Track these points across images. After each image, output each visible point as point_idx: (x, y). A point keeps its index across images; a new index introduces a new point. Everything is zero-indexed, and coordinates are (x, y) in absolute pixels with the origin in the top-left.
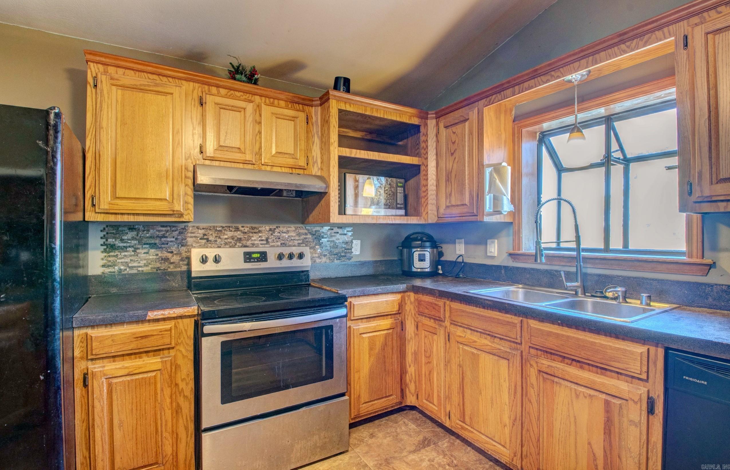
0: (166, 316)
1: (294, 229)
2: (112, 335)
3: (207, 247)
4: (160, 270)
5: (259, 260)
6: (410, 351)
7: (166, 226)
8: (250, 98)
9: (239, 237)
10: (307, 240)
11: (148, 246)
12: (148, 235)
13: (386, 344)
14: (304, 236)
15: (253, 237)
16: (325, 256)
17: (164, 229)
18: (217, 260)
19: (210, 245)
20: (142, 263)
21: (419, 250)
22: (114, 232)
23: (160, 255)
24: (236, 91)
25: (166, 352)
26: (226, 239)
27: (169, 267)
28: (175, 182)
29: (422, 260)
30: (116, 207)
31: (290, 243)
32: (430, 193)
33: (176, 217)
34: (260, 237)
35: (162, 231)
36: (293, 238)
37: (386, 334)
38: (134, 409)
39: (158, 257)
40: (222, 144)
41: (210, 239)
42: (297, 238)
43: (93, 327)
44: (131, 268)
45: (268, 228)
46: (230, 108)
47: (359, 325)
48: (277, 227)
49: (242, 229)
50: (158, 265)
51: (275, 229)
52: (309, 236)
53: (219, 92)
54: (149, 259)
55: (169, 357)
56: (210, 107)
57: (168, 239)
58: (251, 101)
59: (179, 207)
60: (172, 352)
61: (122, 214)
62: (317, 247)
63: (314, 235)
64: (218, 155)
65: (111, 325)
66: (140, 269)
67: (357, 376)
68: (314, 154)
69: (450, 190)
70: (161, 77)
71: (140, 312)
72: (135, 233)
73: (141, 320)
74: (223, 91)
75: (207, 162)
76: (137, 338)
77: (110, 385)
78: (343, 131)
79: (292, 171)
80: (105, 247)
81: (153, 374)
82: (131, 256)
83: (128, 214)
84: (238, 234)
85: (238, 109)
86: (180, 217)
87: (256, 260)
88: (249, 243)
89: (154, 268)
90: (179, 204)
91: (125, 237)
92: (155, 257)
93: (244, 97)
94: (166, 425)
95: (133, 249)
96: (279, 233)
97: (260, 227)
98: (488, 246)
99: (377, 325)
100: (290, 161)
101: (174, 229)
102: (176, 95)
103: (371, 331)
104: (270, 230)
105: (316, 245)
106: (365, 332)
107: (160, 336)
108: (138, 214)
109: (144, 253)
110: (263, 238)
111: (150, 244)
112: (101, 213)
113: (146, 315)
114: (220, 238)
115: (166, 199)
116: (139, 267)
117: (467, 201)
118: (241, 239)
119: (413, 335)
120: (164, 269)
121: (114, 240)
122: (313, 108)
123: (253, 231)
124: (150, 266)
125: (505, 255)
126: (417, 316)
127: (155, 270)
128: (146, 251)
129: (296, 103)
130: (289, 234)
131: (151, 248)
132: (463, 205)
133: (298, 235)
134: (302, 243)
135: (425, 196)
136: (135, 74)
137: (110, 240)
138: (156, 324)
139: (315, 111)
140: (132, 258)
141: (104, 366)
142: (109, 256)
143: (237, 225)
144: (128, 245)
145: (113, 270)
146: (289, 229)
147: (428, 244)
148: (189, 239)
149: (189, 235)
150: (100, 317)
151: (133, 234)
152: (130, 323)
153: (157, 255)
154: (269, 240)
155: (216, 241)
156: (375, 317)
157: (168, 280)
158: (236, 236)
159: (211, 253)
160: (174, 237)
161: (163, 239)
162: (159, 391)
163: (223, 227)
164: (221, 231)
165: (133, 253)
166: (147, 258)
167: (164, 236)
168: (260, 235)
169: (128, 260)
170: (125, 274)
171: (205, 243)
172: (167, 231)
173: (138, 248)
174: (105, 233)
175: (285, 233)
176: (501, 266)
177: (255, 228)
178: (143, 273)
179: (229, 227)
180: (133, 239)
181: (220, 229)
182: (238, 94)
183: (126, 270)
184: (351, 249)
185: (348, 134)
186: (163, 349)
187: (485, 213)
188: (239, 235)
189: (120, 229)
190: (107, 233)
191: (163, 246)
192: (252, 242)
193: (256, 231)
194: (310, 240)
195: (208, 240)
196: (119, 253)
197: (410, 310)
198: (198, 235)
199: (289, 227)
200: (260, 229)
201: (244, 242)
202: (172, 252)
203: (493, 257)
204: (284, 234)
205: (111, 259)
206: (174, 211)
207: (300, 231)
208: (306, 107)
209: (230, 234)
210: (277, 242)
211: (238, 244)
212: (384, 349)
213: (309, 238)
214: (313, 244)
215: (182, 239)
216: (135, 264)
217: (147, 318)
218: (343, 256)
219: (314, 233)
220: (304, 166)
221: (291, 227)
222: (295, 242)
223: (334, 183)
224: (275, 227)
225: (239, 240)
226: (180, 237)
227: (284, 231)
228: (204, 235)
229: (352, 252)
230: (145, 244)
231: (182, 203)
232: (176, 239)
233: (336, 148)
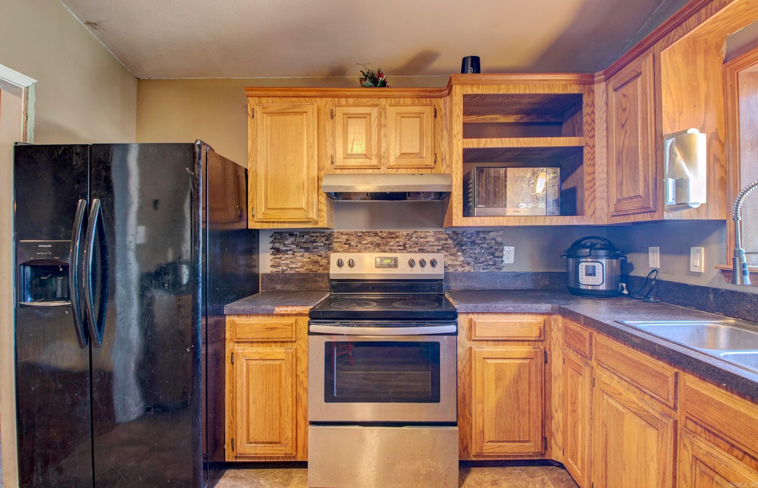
0: (289, 313)
1: (433, 234)
2: (250, 324)
3: (349, 252)
4: (312, 271)
5: (389, 266)
6: (557, 391)
7: (317, 233)
8: (376, 103)
9: (378, 242)
10: (447, 246)
11: (303, 250)
12: (303, 240)
13: (520, 376)
14: (445, 242)
15: (390, 242)
16: (468, 264)
17: (315, 235)
18: (351, 264)
19: (352, 250)
20: (299, 264)
21: (589, 260)
22: (279, 237)
23: (312, 258)
24: (363, 97)
25: (290, 344)
26: (366, 244)
27: (319, 270)
28: (310, 192)
29: (590, 275)
30: (267, 217)
31: (429, 249)
32: (598, 183)
33: (312, 224)
34: (397, 242)
35: (313, 236)
36: (431, 244)
37: (520, 364)
38: (264, 390)
39: (310, 260)
40: (349, 152)
41: (352, 244)
42: (436, 244)
43: (238, 315)
44: (291, 268)
45: (405, 233)
46: (357, 115)
47: (483, 348)
48: (415, 232)
49: (381, 234)
50: (311, 267)
51: (412, 234)
52: (450, 241)
53: (347, 102)
54: (303, 262)
55: (291, 349)
56: (339, 118)
57: (319, 244)
58: (376, 105)
59: (313, 215)
60: (295, 345)
61: (273, 222)
62: (459, 254)
63: (455, 240)
64: (347, 164)
65: (250, 315)
66: (297, 270)
67: (479, 407)
68: (443, 150)
69: (621, 177)
70: (300, 98)
71: (269, 307)
72: (294, 238)
73: (270, 314)
74: (351, 101)
75: (338, 172)
76: (267, 328)
77: (248, 366)
79: (419, 171)
80: (273, 250)
81: (279, 362)
82: (291, 258)
83: (278, 222)
84: (376, 239)
85: (363, 116)
86: (315, 224)
87: (386, 266)
88: (387, 248)
89: (308, 270)
90: (313, 212)
91: (286, 242)
92: (308, 260)
93: (371, 102)
94: (288, 410)
95: (292, 252)
96: (417, 238)
97: (398, 232)
98: (692, 257)
99: (508, 351)
100: (416, 161)
101: (322, 234)
102: (310, 113)
103: (499, 357)
104: (408, 235)
105: (458, 251)
106: (490, 357)
107: (284, 330)
108: (284, 222)
109: (300, 256)
110: (401, 244)
111: (305, 248)
112: (258, 222)
113: (273, 310)
114: (360, 243)
115: (302, 208)
116: (297, 268)
117: (641, 191)
118: (379, 244)
119: (561, 371)
120: (315, 271)
121: (279, 245)
122: (442, 99)
123: (390, 236)
124: (305, 268)
125: (716, 272)
126: (566, 347)
127: (308, 272)
128: (301, 254)
129: (423, 97)
130: (427, 240)
131: (305, 252)
132: (636, 197)
133: (437, 240)
134: (441, 250)
135: (591, 188)
136: (281, 100)
137: (276, 245)
138: (282, 318)
139: (444, 102)
140: (292, 260)
141: (244, 349)
142: (276, 258)
143: (376, 230)
144: (289, 248)
145: (278, 270)
146: (427, 234)
147: (602, 252)
148: (334, 244)
149: (335, 240)
150: (242, 308)
152: (263, 315)
153: (310, 258)
154: (407, 246)
155: (357, 246)
156: (505, 341)
157: (318, 281)
158: (375, 241)
159: (348, 257)
160: (322, 242)
161: (314, 244)
162: (283, 378)
163: (363, 233)
164: (361, 236)
165: (292, 256)
166: (302, 260)
167: (315, 241)
168: (398, 240)
169: (288, 262)
170: (286, 274)
171: (348, 248)
172: (317, 237)
173: (296, 252)
174: (273, 239)
175: (423, 238)
176: (708, 288)
177: (393, 233)
178: (299, 274)
179: (369, 232)
180: (293, 243)
181: (361, 234)
182: (365, 100)
183: (287, 270)
184: (502, 257)
185: (497, 121)
186: (287, 342)
187: (666, 207)
188: (378, 240)
189: (283, 235)
190: (275, 239)
191: (314, 250)
192: (390, 248)
193: (393, 236)
194: (451, 246)
195: (350, 245)
196: (282, 256)
197: (558, 338)
198: (342, 240)
199: (427, 232)
200: (397, 234)
201: (383, 248)
202: (321, 256)
203: (698, 274)
204: (422, 240)
205: (277, 260)
206: (309, 218)
207: (439, 236)
208: (434, 99)
209: (369, 239)
210: (415, 247)
211: (377, 249)
212: (517, 383)
213: (450, 244)
214: (454, 251)
215: (329, 244)
216: (294, 266)
217: (275, 313)
218: (491, 265)
219: (455, 237)
220: (431, 165)
221: (429, 232)
222: (434, 247)
223: (457, 180)
224: (413, 232)
225: (378, 245)
226: (327, 242)
227: (422, 236)
228: (347, 240)
229: (504, 261)
230: (301, 248)
231: (315, 211)
232: (325, 244)
233: (460, 140)
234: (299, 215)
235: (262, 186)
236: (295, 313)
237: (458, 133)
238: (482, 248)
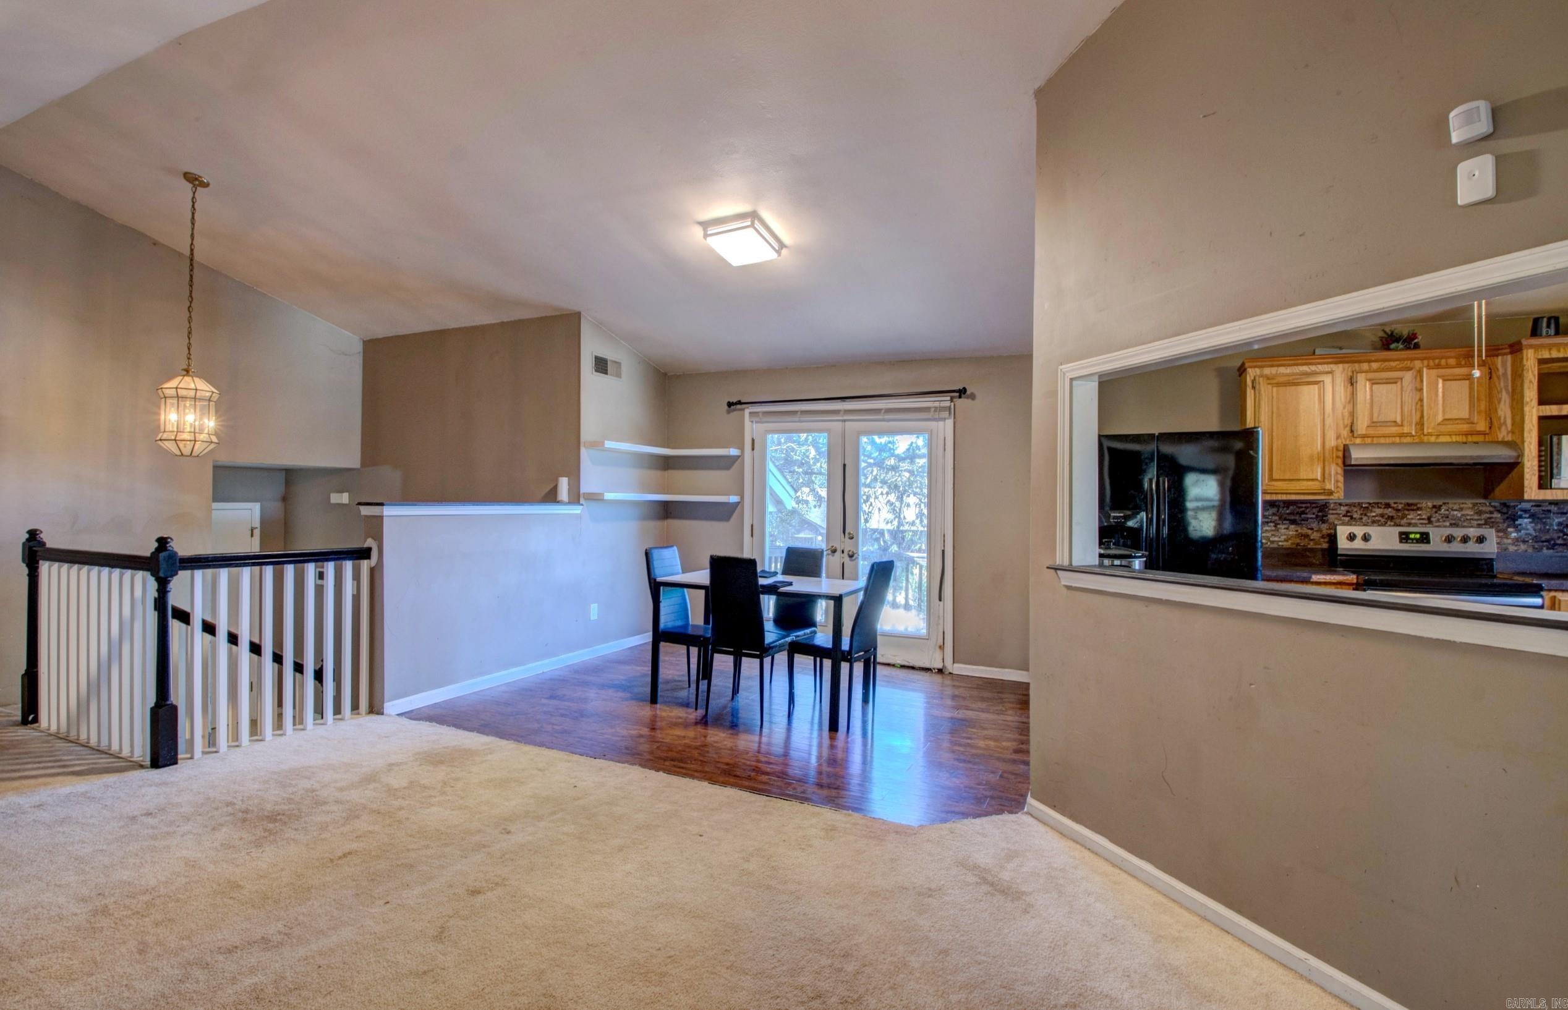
0: (1327, 581)
1: (1471, 506)
3: (1351, 525)
4: (1299, 546)
5: (1418, 541)
8: (1408, 365)
9: (1390, 514)
10: (1493, 520)
11: (1287, 522)
12: (1288, 511)
14: (1488, 515)
15: (1409, 515)
16: (1524, 542)
17: (1304, 505)
18: (1366, 538)
20: (1283, 538)
23: (1300, 531)
26: (1373, 516)
27: (1309, 543)
28: (1326, 464)
30: (1272, 488)
31: (1465, 524)
33: (1324, 496)
34: (1419, 515)
35: (1302, 507)
36: (1469, 517)
39: (1297, 533)
40: (1375, 420)
41: (1354, 516)
42: (1476, 517)
44: (1272, 542)
45: (1430, 504)
46: (1385, 381)
48: (1444, 503)
49: (1395, 505)
50: (1298, 541)
52: (1497, 515)
53: (1371, 367)
54: (1289, 535)
56: (1361, 385)
57: (1308, 516)
58: (1409, 369)
59: (1330, 486)
61: (1276, 493)
62: (1509, 530)
63: (1504, 513)
64: (1372, 432)
66: (1280, 543)
68: (1500, 413)
70: (1311, 367)
71: (1305, 575)
73: (1306, 581)
74: (1375, 365)
75: (1359, 440)
79: (1467, 438)
82: (1272, 530)
83: (1283, 493)
84: (1389, 512)
85: (1393, 381)
87: (1414, 541)
88: (1405, 521)
89: (1294, 544)
90: (1330, 483)
92: (1295, 533)
93: (1401, 366)
95: (1274, 524)
96: (1448, 510)
97: (1420, 503)
100: (1465, 427)
101: (1314, 505)
102: (1327, 381)
104: (1434, 507)
105: (1509, 526)
108: (1290, 494)
109: (1284, 529)
110: (1424, 517)
111: (1290, 520)
113: (1310, 577)
114: (1365, 515)
115: (1317, 480)
116: (1280, 541)
120: (1304, 546)
122: (1499, 358)
123: (1409, 508)
124: (1290, 541)
127: (1294, 546)
128: (1286, 526)
130: (1463, 513)
131: (1291, 524)
133: (1477, 513)
136: (1286, 369)
139: (1502, 362)
140: (1273, 533)
143: (1387, 501)
144: (1270, 520)
146: (1462, 506)
148: (1330, 516)
149: (1331, 512)
150: (1275, 574)
151: (1274, 510)
153: (1297, 531)
154: (1432, 519)
155: (1362, 519)
157: (1308, 557)
158: (1386, 514)
159: (1359, 531)
160: (1314, 514)
161: (1303, 516)
163: (1370, 504)
164: (1367, 508)
165: (1274, 528)
166: (1286, 533)
167: (1303, 513)
168: (1420, 512)
169: (1269, 535)
170: (1266, 548)
171: (1349, 521)
172: (1307, 508)
173: (1279, 524)
175: (1456, 510)
177: (1412, 504)
178: (1282, 548)
179: (1378, 503)
180: (1274, 514)
181: (1366, 505)
182: (1393, 364)
183: (1268, 543)
188: (1390, 512)
191: (1303, 522)
192: (1409, 521)
193: (1412, 507)
194: (1498, 520)
195: (1352, 517)
198: (1341, 512)
200: (1418, 506)
201: (1398, 521)
202: (1312, 529)
204: (1455, 513)
206: (1325, 490)
207: (1481, 508)
209: (1379, 511)
210: (1444, 521)
211: (1389, 523)
213: (1496, 518)
214: (1502, 526)
215: (1323, 516)
216: (1276, 539)
217: (1312, 580)
218: (1561, 545)
219: (1505, 510)
220: (1484, 431)
221: (1466, 504)
222: (1472, 522)
223: (1530, 450)
224: (1441, 503)
225: (1391, 518)
226: (1320, 514)
227: (1455, 508)
228: (1348, 512)
230: (1285, 519)
231: (1333, 482)
232: (1317, 516)
233: (1533, 408)
234: (1312, 487)
236: (1334, 581)
237: (1532, 400)
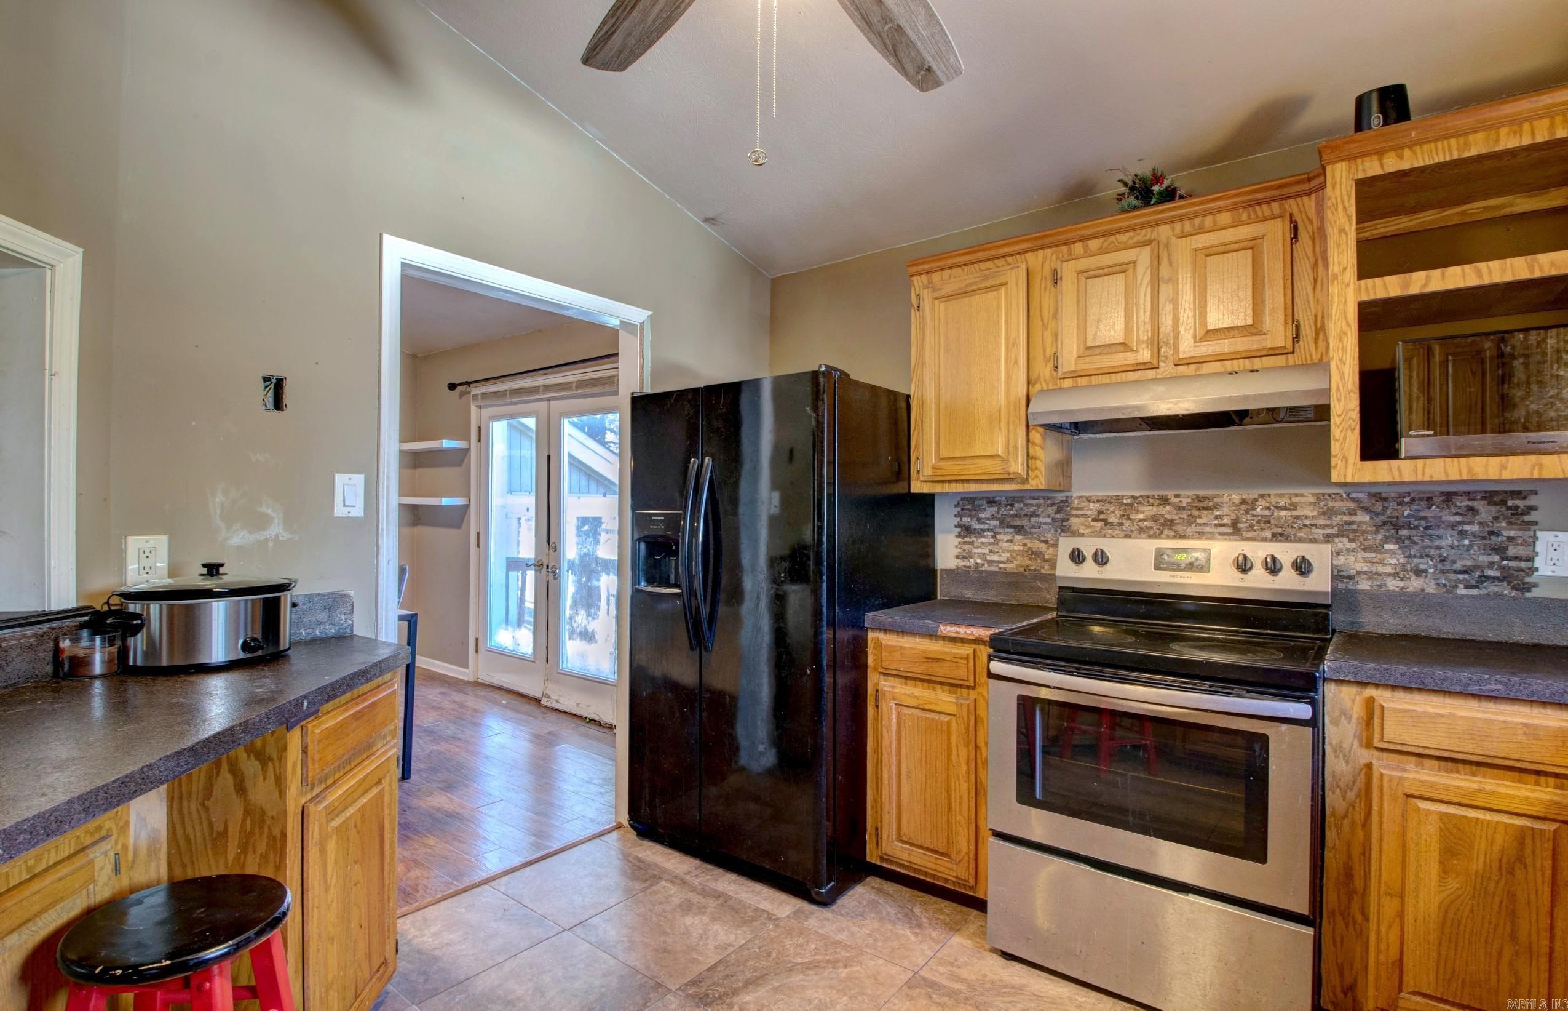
0: (962, 636)
1: (1312, 499)
2: (901, 647)
3: (1105, 536)
4: (1029, 570)
5: (1189, 567)
7: (1038, 498)
8: (1147, 238)
9: (1169, 517)
10: (1355, 527)
11: (1012, 530)
12: (1012, 512)
14: (1346, 518)
15: (1200, 517)
16: (1419, 572)
17: (1035, 502)
18: (1100, 559)
19: (1110, 532)
20: (1005, 556)
22: (970, 507)
23: (1029, 545)
24: (1119, 233)
25: (964, 691)
26: (1141, 520)
27: (1043, 567)
28: (1011, 427)
31: (1301, 535)
34: (1217, 517)
35: (1032, 505)
36: (1307, 522)
38: (924, 759)
39: (1026, 549)
40: (1089, 344)
41: (1110, 520)
42: (1322, 522)
43: (885, 631)
44: (991, 562)
45: (1236, 498)
46: (1106, 270)
47: (1404, 770)
48: (1262, 496)
49: (1177, 500)
50: (1026, 562)
51: (1256, 500)
52: (1362, 517)
53: (1086, 248)
54: (1014, 551)
55: (967, 699)
56: (1068, 283)
57: (1041, 520)
58: (1148, 243)
59: (1017, 466)
60: (973, 694)
61: (950, 482)
63: (1377, 514)
66: (1001, 566)
70: (996, 261)
72: (996, 509)
73: (933, 635)
74: (1094, 244)
75: (1067, 383)
76: (928, 658)
77: (899, 714)
78: (1486, 208)
80: (959, 529)
81: (947, 718)
82: (990, 544)
83: (957, 481)
84: (1166, 511)
85: (1117, 269)
86: (1023, 483)
87: (1182, 566)
88: (1192, 529)
89: (1021, 566)
90: (1016, 462)
91: (982, 516)
92: (1022, 548)
93: (1135, 240)
94: (961, 803)
95: (992, 534)
96: (1268, 508)
97: (1218, 496)
99: (1482, 791)
100: (1245, 343)
101: (1049, 502)
102: (1012, 284)
103: (1454, 799)
104: (1243, 502)
105: (1386, 540)
106: (1427, 794)
107: (955, 664)
109: (1008, 541)
110: (1225, 521)
111: (1015, 527)
113: (937, 629)
114: (1128, 518)
115: (998, 456)
116: (1001, 562)
118: (1172, 521)
120: (1035, 570)
121: (969, 520)
122: (1313, 196)
123: (1200, 505)
124: (1015, 562)
127: (1022, 570)
128: (1009, 537)
129: (1261, 204)
130: (1295, 513)
131: (1017, 534)
133: (1324, 513)
134: (1337, 536)
136: (963, 270)
137: (964, 519)
138: (951, 645)
140: (991, 548)
141: (893, 687)
142: (964, 543)
143: (1164, 493)
144: (986, 527)
145: (968, 564)
146: (1295, 500)
148: (1073, 520)
149: (1074, 512)
150: (890, 620)
151: (994, 509)
152: (922, 635)
153: (1025, 545)
154: (1241, 525)
155: (1122, 524)
157: (1038, 589)
158: (1162, 516)
159: (1088, 546)
160: (1049, 516)
161: (1033, 520)
162: (954, 748)
163: (1135, 498)
164: (1131, 505)
165: (992, 540)
166: (1011, 549)
167: (1034, 515)
168: (1217, 513)
169: (986, 551)
170: (981, 572)
171: (1100, 528)
172: (1039, 506)
173: (999, 533)
174: (959, 509)
175: (1284, 508)
177: (1205, 498)
178: (1004, 573)
179: (1148, 497)
180: (993, 518)
181: (1129, 501)
182: (1123, 238)
183: (983, 565)
184: (1530, 559)
185: (1507, 211)
186: (961, 686)
188: (1169, 513)
189: (977, 503)
190: (963, 509)
191: (1033, 530)
192: (1199, 529)
193: (1206, 504)
194: (1364, 527)
195: (1106, 522)
196: (975, 540)
198: (1089, 513)
199: (1296, 495)
200: (1216, 500)
201: (1180, 529)
202: (1046, 542)
204: (1283, 513)
205: (966, 547)
206: (1009, 473)
207: (1330, 504)
208: (1292, 201)
209: (1149, 511)
210: (1262, 529)
211: (1166, 532)
213: (1361, 522)
214: (1375, 539)
215: (1063, 520)
216: (995, 558)
217: (939, 633)
218: (1494, 579)
219: (1378, 507)
220: (1285, 347)
221: (1302, 495)
222: (1315, 530)
223: (1342, 377)
224: (1256, 496)
225: (1170, 523)
226: (1058, 516)
227: (1282, 504)
228: (1100, 512)
229: (1537, 570)
230: (1009, 526)
231: (1020, 460)
232: (1054, 520)
233: (1348, 285)
234: (993, 468)
235: (931, 421)
236: (971, 637)
237: (1345, 269)
238: (1462, 533)
